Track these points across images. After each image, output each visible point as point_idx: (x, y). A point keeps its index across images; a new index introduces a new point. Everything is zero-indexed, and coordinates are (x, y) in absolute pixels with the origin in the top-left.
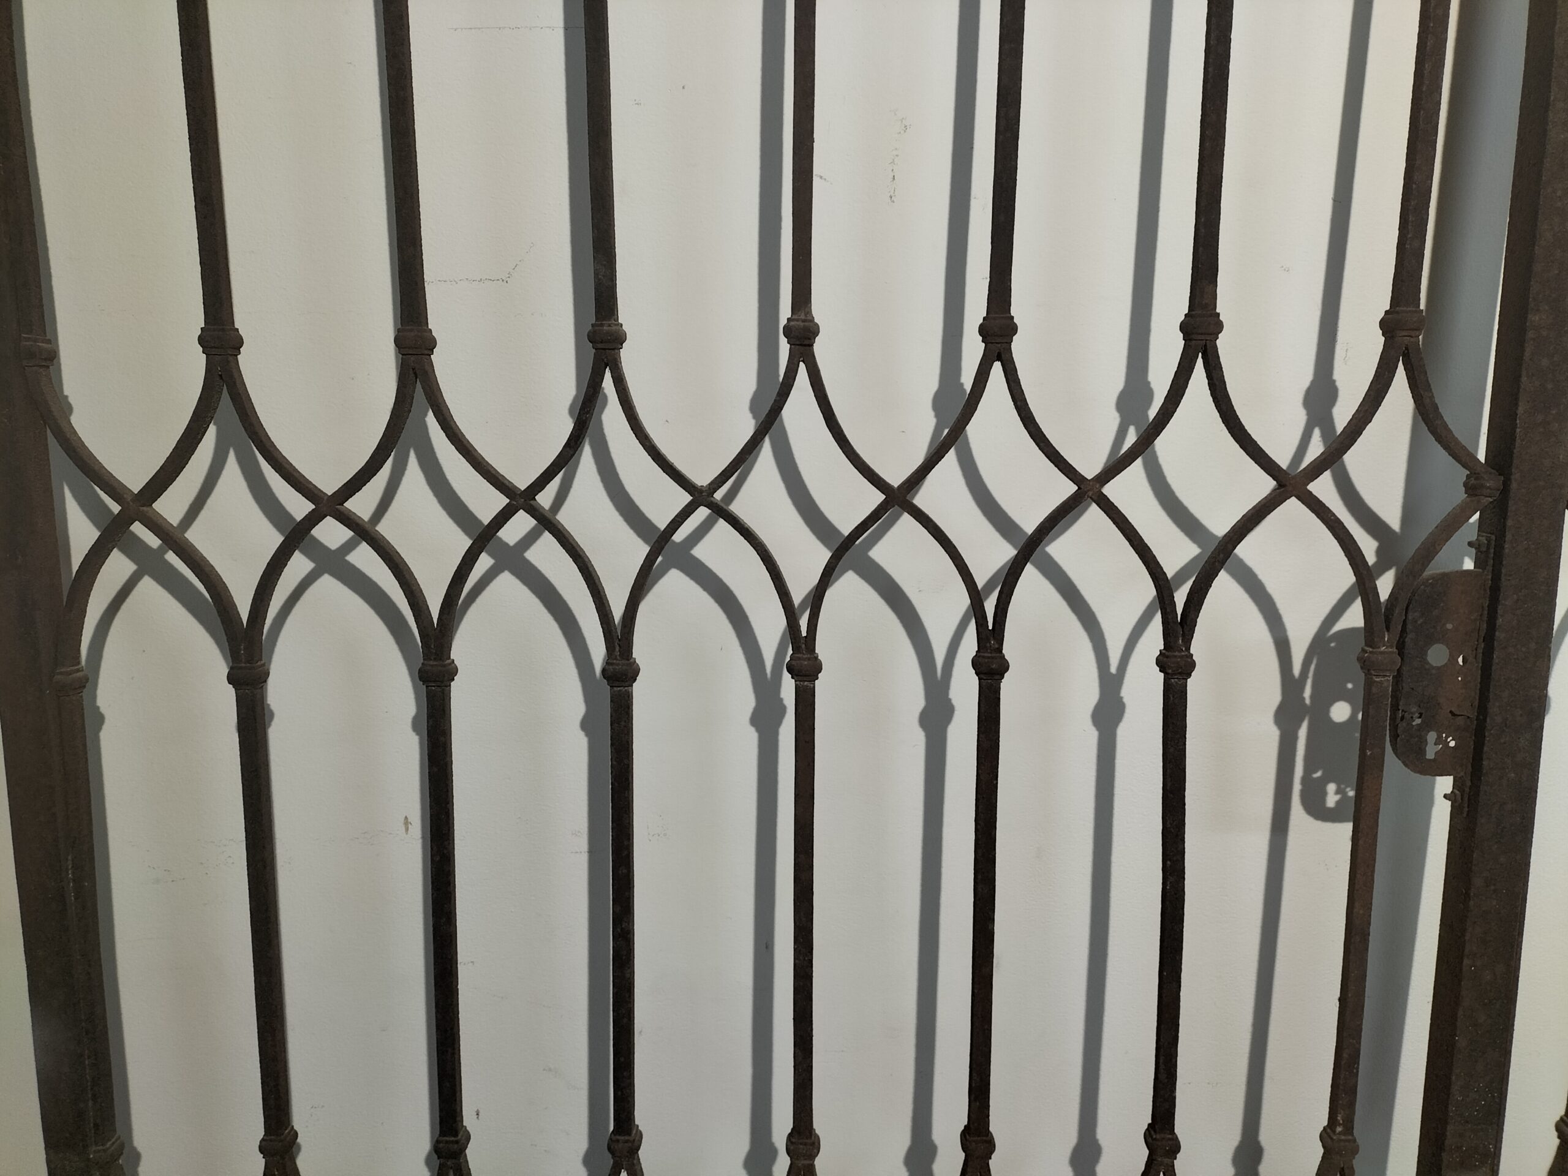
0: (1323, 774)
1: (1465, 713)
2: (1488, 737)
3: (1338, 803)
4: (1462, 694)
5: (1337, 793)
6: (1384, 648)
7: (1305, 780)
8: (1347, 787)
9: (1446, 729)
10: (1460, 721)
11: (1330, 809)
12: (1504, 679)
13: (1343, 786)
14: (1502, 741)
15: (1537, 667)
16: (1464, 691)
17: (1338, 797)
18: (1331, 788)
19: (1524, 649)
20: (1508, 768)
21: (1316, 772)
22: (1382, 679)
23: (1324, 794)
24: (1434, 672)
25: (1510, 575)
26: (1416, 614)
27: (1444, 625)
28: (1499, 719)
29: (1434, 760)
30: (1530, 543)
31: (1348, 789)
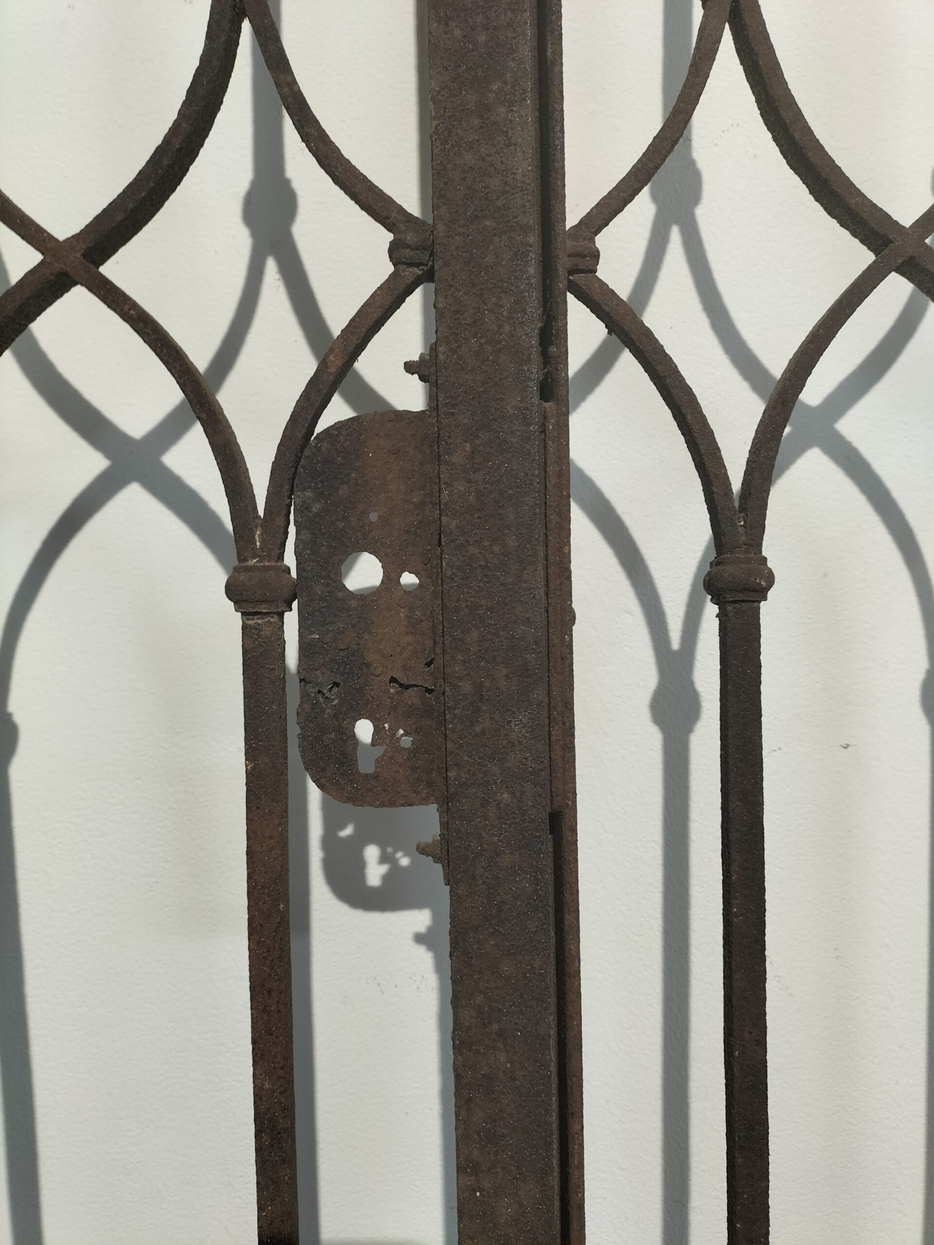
0: (356, 829)
1: (419, 682)
2: (451, 722)
3: (386, 878)
4: (409, 644)
5: (383, 860)
6: (255, 561)
7: (329, 841)
8: (395, 852)
9: (389, 714)
10: (412, 697)
11: (373, 890)
12: (467, 607)
13: (389, 850)
14: (478, 729)
15: (526, 582)
16: (410, 638)
17: (384, 869)
18: (372, 853)
19: (496, 549)
20: (495, 783)
21: (343, 827)
22: (260, 621)
23: (360, 865)
24: (353, 603)
25: (453, 406)
26: (308, 494)
27: (364, 513)
28: (466, 687)
29: (376, 776)
30: (483, 341)
31: (399, 855)
